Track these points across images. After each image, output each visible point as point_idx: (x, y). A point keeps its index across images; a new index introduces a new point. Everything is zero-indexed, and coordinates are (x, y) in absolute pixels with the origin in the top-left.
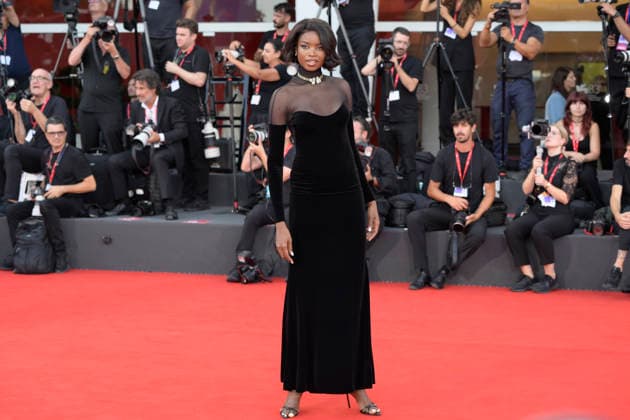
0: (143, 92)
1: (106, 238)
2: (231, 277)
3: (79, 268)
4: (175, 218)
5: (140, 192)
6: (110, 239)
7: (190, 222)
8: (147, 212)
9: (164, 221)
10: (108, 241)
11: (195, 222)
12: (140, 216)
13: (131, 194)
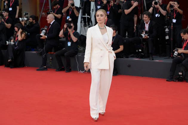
0: (146, 19)
1: (129, 65)
2: (167, 79)
3: (121, 74)
4: (153, 60)
5: (140, 50)
6: (130, 66)
7: (156, 61)
8: (142, 57)
9: (149, 60)
10: (129, 66)
11: (158, 61)
12: (140, 58)
13: (137, 51)
